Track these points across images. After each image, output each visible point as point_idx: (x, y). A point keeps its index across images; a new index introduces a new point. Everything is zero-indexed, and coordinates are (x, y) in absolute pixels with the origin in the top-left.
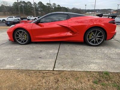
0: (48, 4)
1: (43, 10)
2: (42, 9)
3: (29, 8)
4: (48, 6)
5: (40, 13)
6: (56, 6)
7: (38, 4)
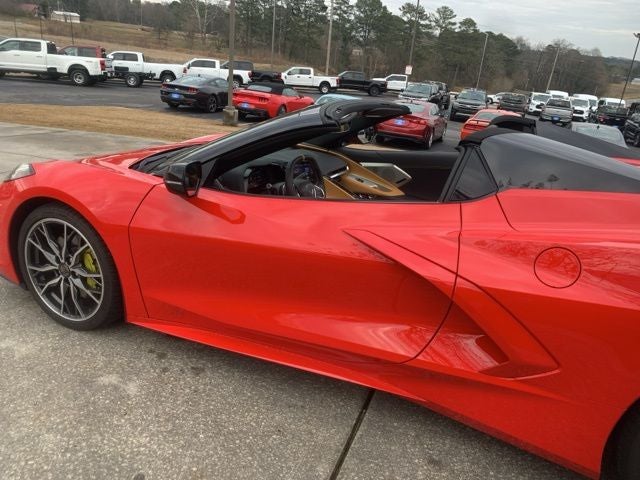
0: (409, 8)
1: (379, 41)
2: (372, 35)
3: (310, 25)
4: (410, 21)
5: (357, 52)
6: (454, 24)
7: (357, 5)
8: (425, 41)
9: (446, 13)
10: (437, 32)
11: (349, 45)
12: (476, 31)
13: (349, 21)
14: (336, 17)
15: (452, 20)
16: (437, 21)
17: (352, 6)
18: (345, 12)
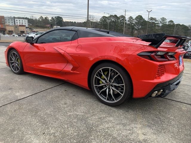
0: (151, 19)
1: (142, 29)
3: (121, 25)
4: (152, 22)
6: (166, 22)
7: (135, 19)
8: (157, 28)
9: (163, 19)
10: (161, 25)
11: (134, 30)
12: (174, 24)
13: (133, 23)
14: (129, 23)
15: (166, 21)
16: (161, 22)
17: (134, 19)
18: (132, 21)
